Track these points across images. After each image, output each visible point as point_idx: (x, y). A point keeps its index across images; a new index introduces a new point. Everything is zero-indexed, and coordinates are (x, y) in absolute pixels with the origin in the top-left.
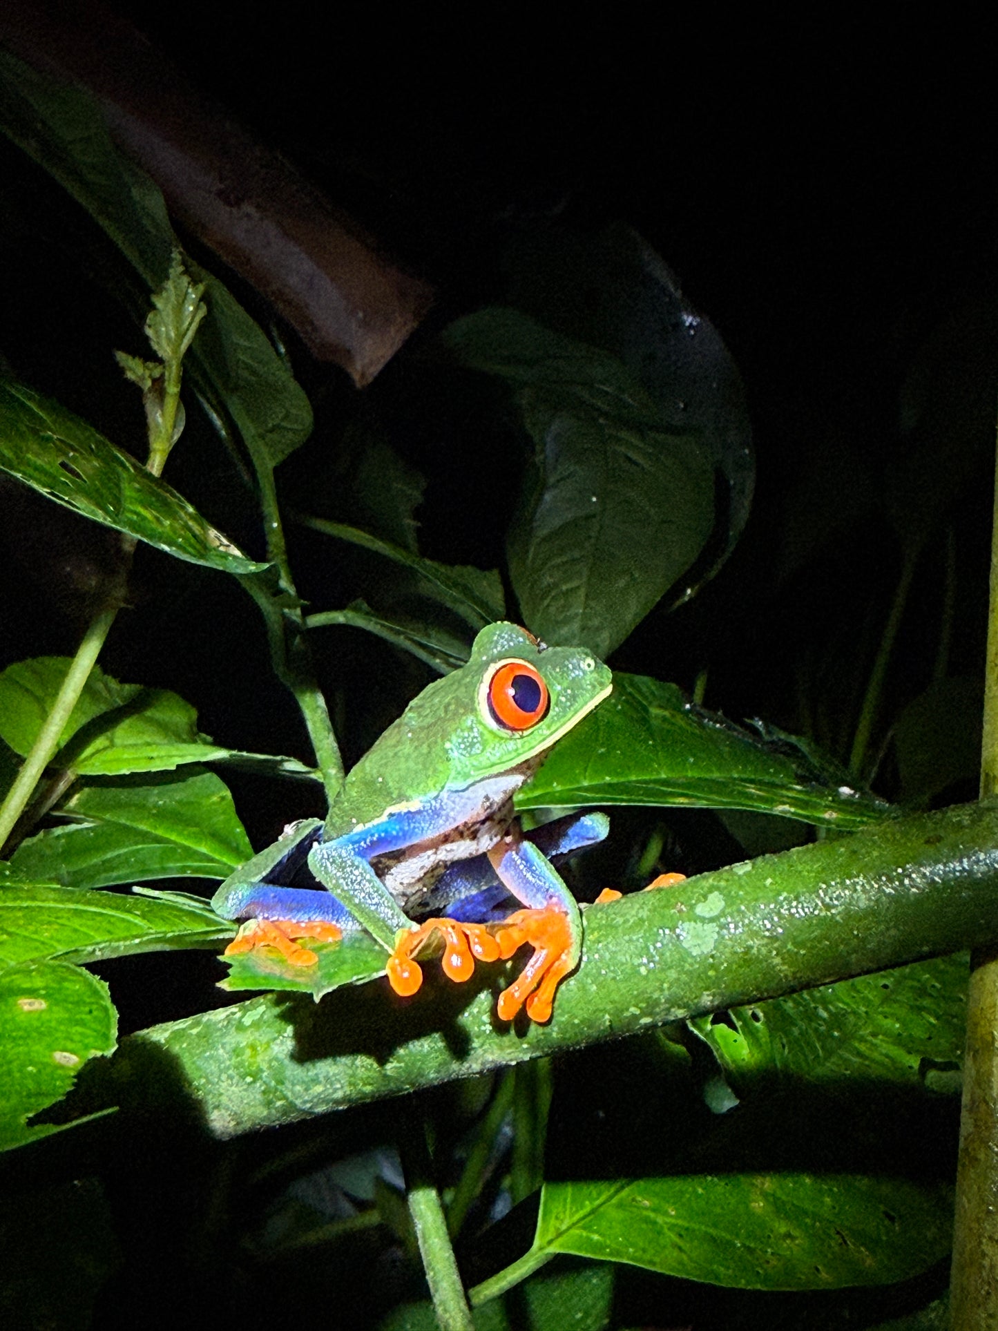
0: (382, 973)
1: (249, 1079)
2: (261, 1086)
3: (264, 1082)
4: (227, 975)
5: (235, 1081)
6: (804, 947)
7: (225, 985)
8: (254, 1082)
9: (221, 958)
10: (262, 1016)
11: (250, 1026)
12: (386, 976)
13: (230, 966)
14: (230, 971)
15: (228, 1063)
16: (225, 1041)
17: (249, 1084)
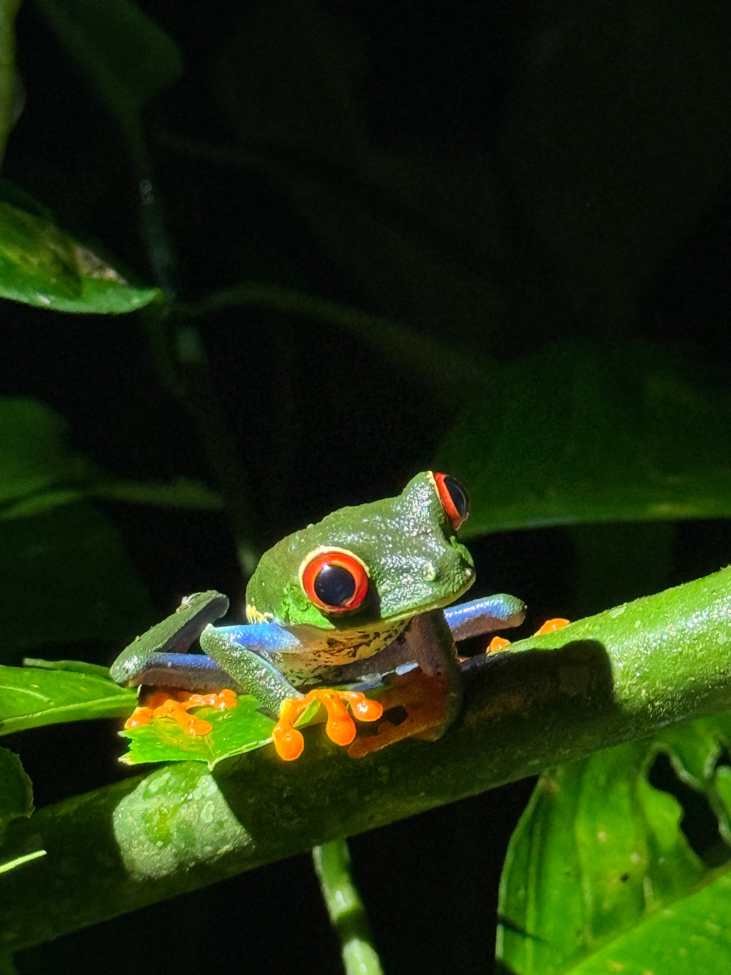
0: (268, 741)
1: (160, 844)
2: (172, 849)
3: (175, 845)
4: (128, 750)
5: (146, 846)
6: (671, 685)
7: (127, 759)
8: (165, 845)
9: (121, 734)
10: (167, 782)
11: (157, 793)
12: (272, 744)
13: (130, 741)
14: (130, 746)
15: (138, 829)
16: (132, 808)
17: (161, 848)
